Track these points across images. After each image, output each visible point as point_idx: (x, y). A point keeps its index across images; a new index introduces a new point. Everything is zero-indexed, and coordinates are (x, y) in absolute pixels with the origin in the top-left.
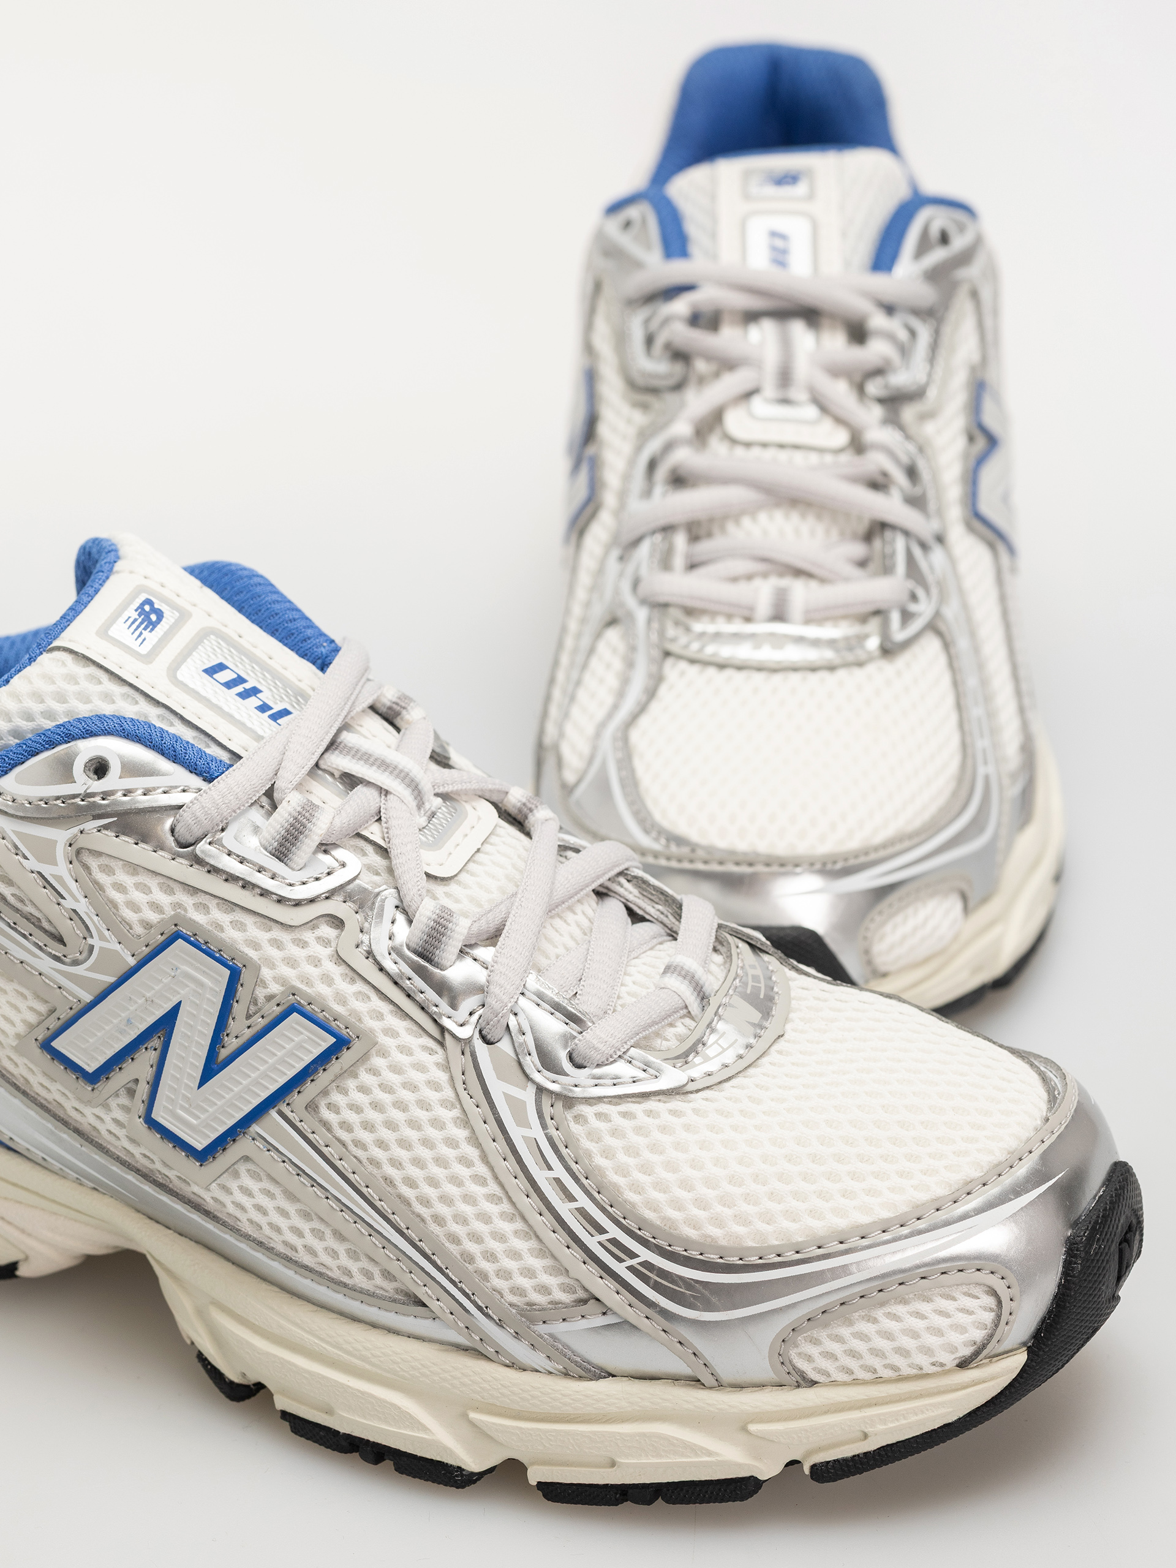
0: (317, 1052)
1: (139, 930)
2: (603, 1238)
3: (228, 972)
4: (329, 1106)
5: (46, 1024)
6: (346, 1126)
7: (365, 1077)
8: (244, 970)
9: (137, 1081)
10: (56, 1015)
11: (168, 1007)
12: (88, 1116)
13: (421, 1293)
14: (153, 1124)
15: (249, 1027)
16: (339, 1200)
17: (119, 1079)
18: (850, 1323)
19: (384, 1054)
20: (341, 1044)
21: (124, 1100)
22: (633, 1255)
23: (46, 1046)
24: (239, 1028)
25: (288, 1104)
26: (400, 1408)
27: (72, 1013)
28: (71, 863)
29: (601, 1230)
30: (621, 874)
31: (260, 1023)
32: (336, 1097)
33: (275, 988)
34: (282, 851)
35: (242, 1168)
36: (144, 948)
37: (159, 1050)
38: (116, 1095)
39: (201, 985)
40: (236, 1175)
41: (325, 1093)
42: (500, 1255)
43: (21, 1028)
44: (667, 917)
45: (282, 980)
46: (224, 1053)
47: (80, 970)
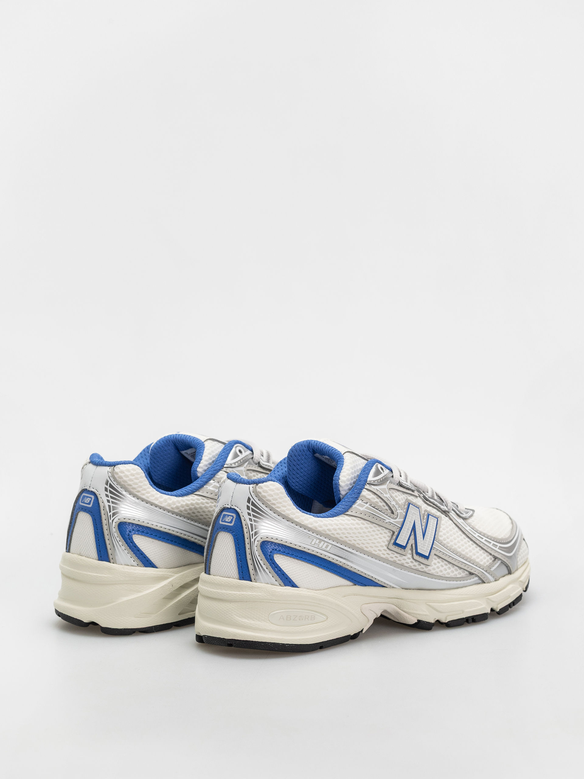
1: (403, 506)
2: (492, 544)
3: (418, 509)
5: (393, 538)
7: (443, 527)
9: (412, 545)
10: (395, 534)
11: (413, 523)
12: (402, 560)
14: (417, 553)
19: (443, 520)
20: (437, 520)
21: (411, 551)
22: (497, 546)
23: (395, 544)
24: (423, 523)
27: (398, 532)
28: (389, 493)
29: (490, 543)
31: (425, 521)
32: (440, 534)
35: (434, 558)
36: (405, 510)
37: (414, 535)
38: (409, 551)
39: (416, 514)
40: (433, 561)
43: (388, 542)
46: (424, 531)
47: (397, 520)
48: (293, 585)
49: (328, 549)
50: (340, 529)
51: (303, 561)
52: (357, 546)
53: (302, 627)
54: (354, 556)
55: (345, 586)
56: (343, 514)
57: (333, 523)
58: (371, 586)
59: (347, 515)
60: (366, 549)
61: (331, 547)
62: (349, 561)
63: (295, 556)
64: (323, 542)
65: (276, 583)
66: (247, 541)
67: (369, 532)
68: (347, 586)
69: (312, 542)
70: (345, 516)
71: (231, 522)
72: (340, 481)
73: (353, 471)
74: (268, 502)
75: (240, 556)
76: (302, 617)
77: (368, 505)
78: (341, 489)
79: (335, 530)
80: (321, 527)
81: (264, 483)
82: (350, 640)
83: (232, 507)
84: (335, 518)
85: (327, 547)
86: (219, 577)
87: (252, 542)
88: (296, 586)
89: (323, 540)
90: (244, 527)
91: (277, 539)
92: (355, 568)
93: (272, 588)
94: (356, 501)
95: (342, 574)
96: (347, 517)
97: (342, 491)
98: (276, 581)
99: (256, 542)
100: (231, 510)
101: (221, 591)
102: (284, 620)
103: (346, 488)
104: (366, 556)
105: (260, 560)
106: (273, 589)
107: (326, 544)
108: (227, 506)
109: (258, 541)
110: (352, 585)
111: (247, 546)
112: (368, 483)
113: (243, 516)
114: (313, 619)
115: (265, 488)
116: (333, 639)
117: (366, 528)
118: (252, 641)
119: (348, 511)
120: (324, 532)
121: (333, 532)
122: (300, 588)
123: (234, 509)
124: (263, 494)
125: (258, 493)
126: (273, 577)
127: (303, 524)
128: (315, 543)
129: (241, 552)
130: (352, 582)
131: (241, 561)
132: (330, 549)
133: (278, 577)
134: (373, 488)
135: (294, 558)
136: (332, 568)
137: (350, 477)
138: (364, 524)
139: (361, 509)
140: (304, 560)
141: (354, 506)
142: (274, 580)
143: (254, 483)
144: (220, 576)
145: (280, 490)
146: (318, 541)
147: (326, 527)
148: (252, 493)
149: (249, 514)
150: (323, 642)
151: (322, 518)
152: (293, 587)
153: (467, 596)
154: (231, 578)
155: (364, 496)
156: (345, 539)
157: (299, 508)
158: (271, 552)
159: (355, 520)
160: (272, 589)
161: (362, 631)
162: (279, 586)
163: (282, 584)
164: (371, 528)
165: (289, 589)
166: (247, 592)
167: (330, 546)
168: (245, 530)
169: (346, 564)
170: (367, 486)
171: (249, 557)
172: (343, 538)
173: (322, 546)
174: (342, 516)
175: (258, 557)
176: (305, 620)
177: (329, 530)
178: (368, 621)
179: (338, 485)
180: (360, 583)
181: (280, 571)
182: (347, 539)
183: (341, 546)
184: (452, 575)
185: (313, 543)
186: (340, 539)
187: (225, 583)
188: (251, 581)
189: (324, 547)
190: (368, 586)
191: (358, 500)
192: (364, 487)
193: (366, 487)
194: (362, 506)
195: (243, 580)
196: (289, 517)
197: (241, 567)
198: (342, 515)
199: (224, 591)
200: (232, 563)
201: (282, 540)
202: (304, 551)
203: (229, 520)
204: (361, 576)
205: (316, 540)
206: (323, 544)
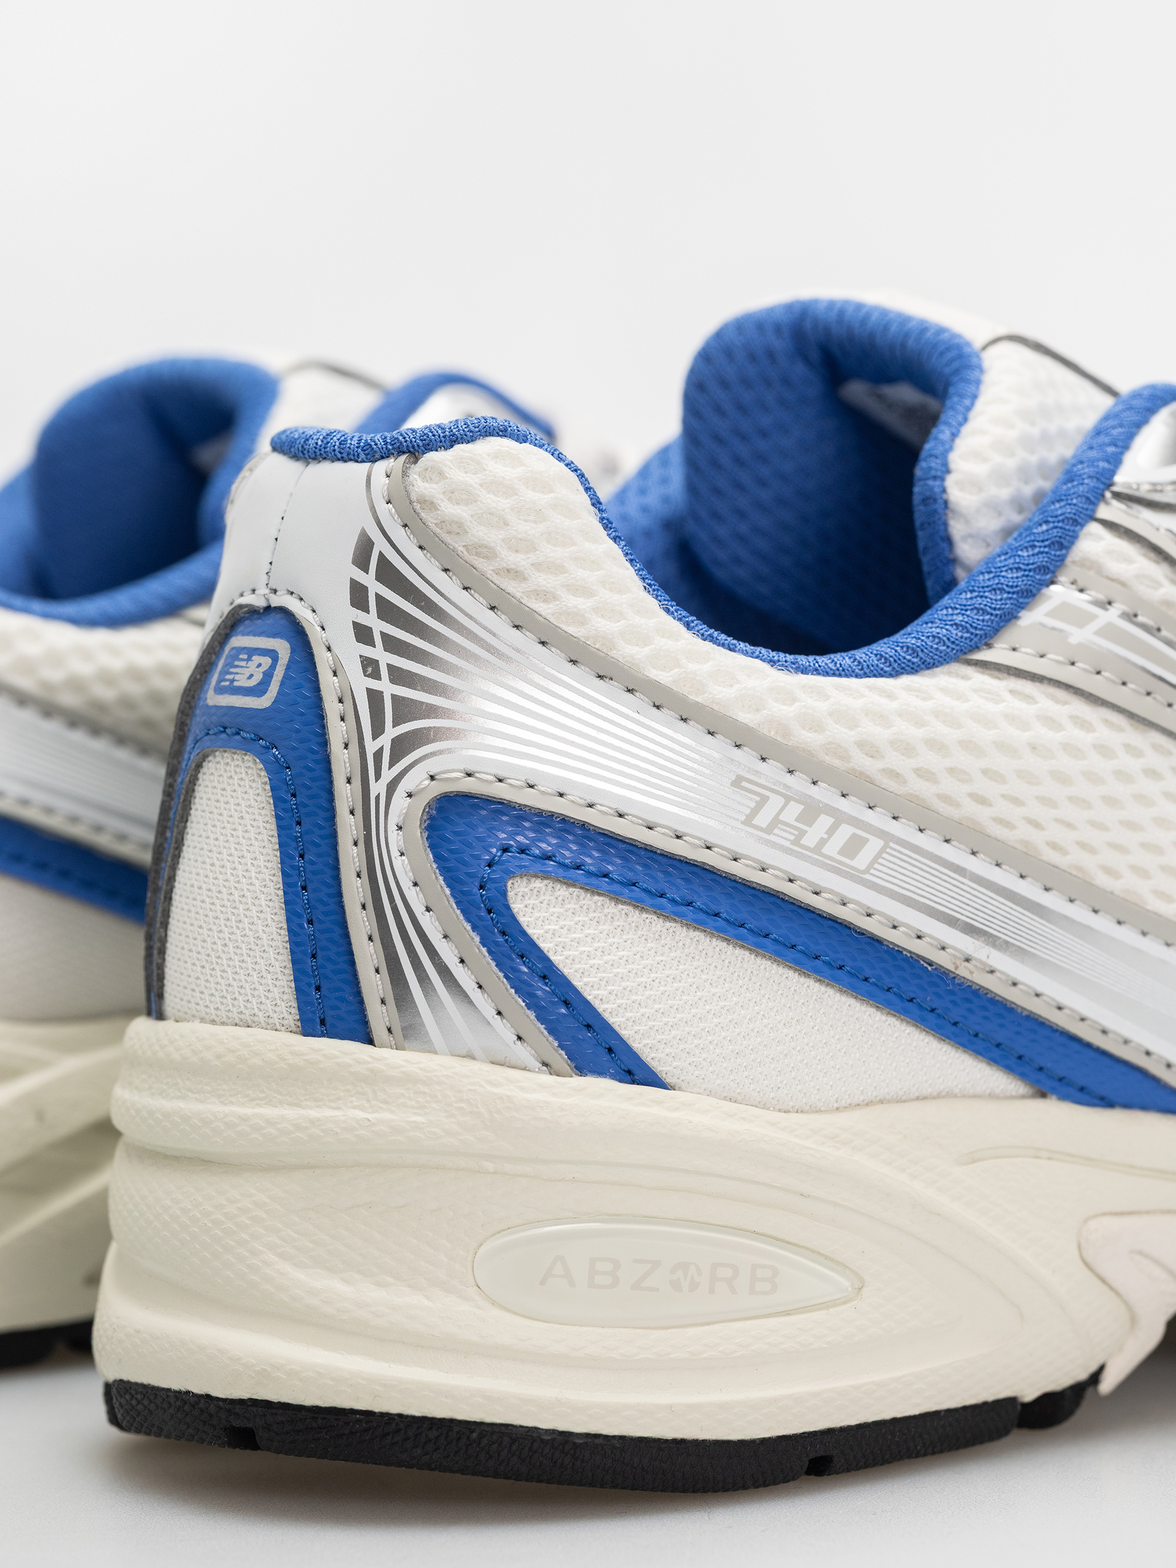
48: (629, 1072)
49: (861, 861)
50: (936, 745)
51: (697, 924)
52: (1050, 856)
53: (691, 1331)
55: (975, 1096)
56: (956, 659)
57: (894, 705)
58: (1144, 1107)
59: (984, 665)
60: (1103, 880)
61: (883, 850)
62: (1004, 946)
63: (645, 890)
64: (824, 822)
65: (523, 1053)
66: (345, 795)
67: (1121, 775)
68: (992, 1096)
69: (755, 812)
70: (969, 671)
71: (259, 690)
72: (950, 482)
73: (1035, 431)
74: (479, 562)
75: (304, 888)
76: (693, 1269)
77: (1112, 615)
78: (957, 529)
79: (907, 748)
80: (817, 726)
81: (457, 447)
82: (1017, 1435)
83: (276, 601)
84: (906, 680)
85: (853, 847)
86: (197, 1026)
87: (378, 798)
88: (652, 1080)
89: (826, 807)
90: (332, 708)
91: (532, 787)
92: (1040, 990)
93: (490, 1083)
94: (1045, 591)
95: (955, 1024)
96: (981, 679)
97: (965, 538)
98: (520, 1038)
99: (400, 801)
100: (271, 620)
101: (201, 1107)
102: (574, 1286)
103: (990, 524)
104: (1103, 924)
105: (418, 909)
106: (495, 1090)
107: (846, 831)
108: (249, 599)
109: (410, 795)
110: (1023, 1097)
111: (348, 827)
112: (1117, 496)
113: (329, 649)
114: (767, 1286)
115: (457, 475)
116: (899, 1415)
117: (1104, 750)
118: (368, 1414)
119: (989, 646)
120: (836, 763)
121: (895, 760)
122: (680, 1089)
123: (283, 611)
124: (448, 509)
125: (418, 507)
126: (499, 1013)
127: (699, 699)
128: (776, 822)
129: (312, 863)
130: (1023, 1076)
131: (310, 922)
132: (875, 860)
133: (532, 1015)
134: (1143, 521)
135: (638, 904)
136: (888, 982)
137: (1011, 463)
139: (1078, 636)
140: (702, 916)
141: (1028, 618)
142: (505, 1031)
143: (401, 452)
144: (202, 1020)
145: (551, 491)
146: (796, 808)
147: (851, 729)
148: (385, 511)
149: (363, 634)
150: (830, 1432)
151: (826, 674)
152: (633, 1082)
154: (258, 1025)
155: (1089, 564)
156: (970, 810)
157: (684, 613)
158: (490, 866)
159: (1029, 699)
160: (489, 1088)
161: (1095, 1378)
162: (540, 1071)
163: (560, 1059)
164: (1136, 752)
165: (603, 1096)
166: (338, 1108)
167: (875, 844)
168: (337, 732)
169: (980, 961)
170: (1110, 510)
171: (354, 891)
172: (957, 805)
173: (822, 842)
174: (949, 674)
175: (412, 894)
176: (712, 1291)
177: (871, 750)
178: (1133, 1320)
179: (939, 505)
180: (1070, 1084)
181: (544, 977)
182: (982, 815)
183: (948, 852)
185: (763, 820)
186: (941, 810)
187: (219, 1057)
188: (370, 1042)
189: (832, 848)
190: (1127, 1105)
191: (1053, 582)
192: (1094, 511)
193: (1103, 512)
194: (1081, 619)
195: (322, 1035)
196: (613, 653)
197: (314, 956)
198: (955, 667)
199: (214, 1108)
200: (261, 934)
201: (561, 795)
202: (703, 867)
203: (251, 676)
204: (1076, 1046)
205: (783, 800)
206: (831, 831)
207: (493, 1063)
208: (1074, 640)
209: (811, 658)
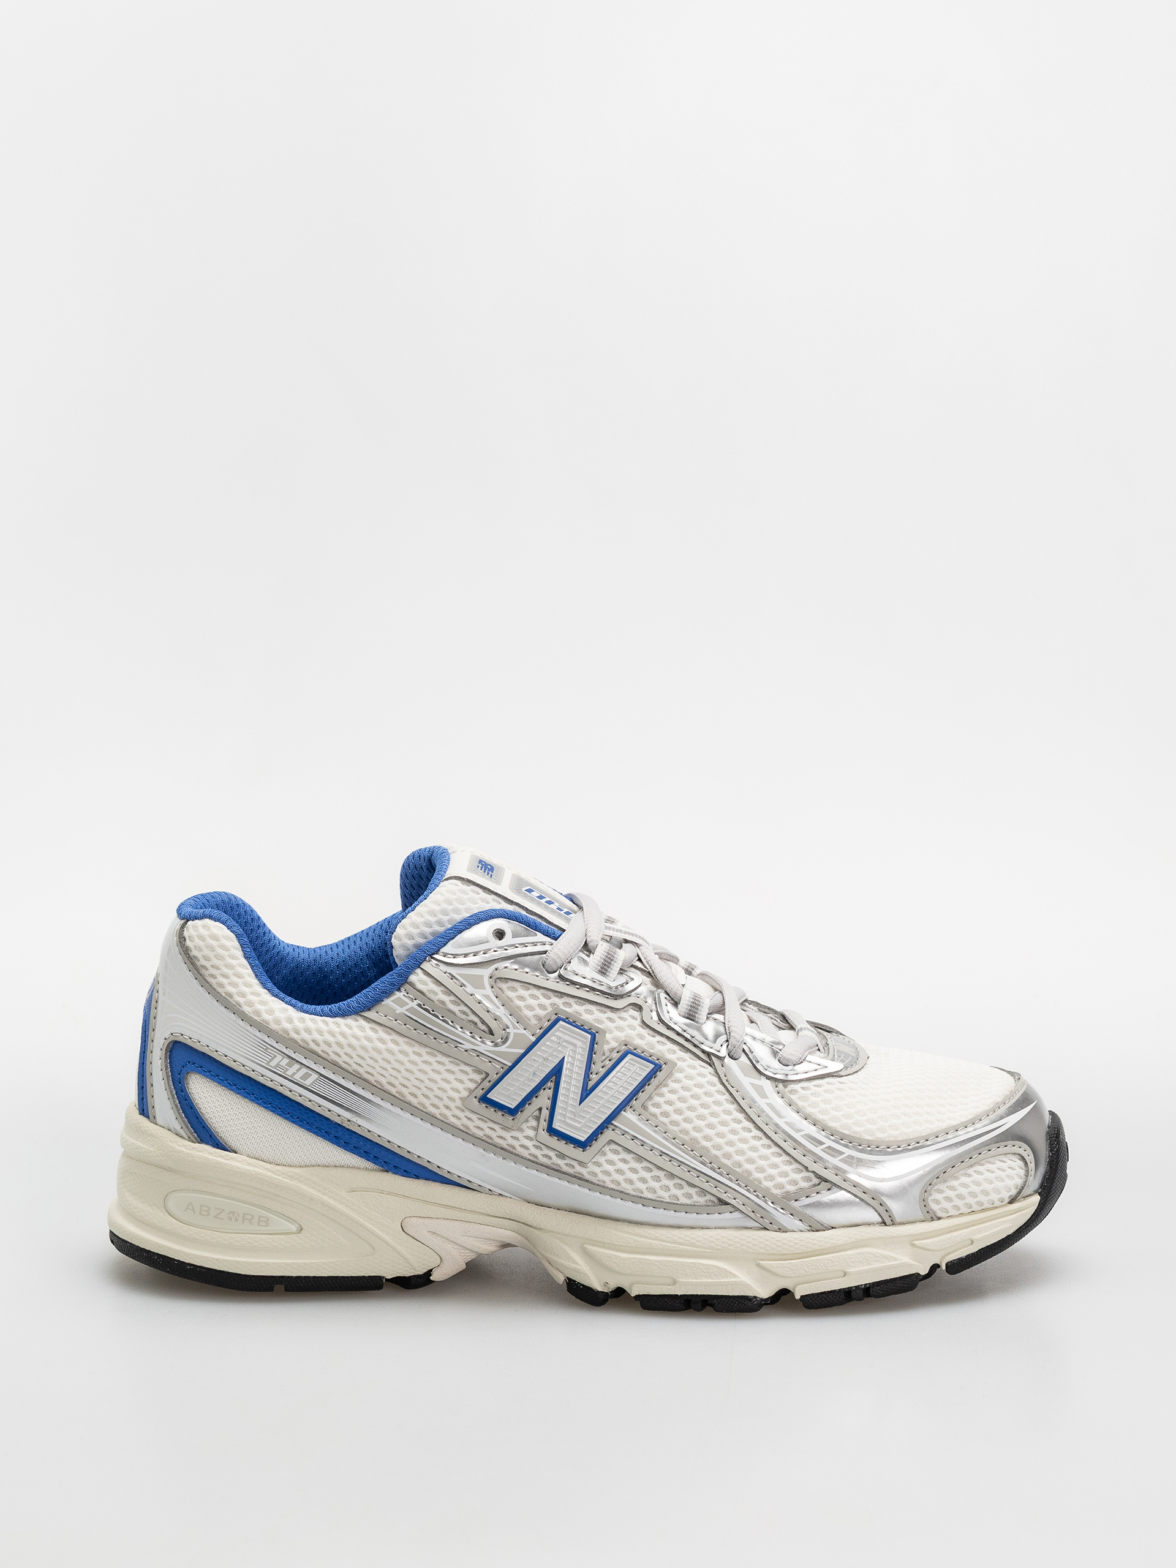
0: (644, 1074)
1: (534, 1022)
2: (823, 1146)
3: (590, 1036)
4: (654, 1105)
5: (481, 1086)
6: (666, 1114)
7: (673, 1085)
8: (597, 1034)
9: (540, 1109)
10: (488, 1079)
11: (557, 1061)
12: (507, 1139)
13: (724, 1197)
14: (552, 1131)
15: (603, 1067)
16: (668, 1155)
17: (530, 1110)
18: (957, 1178)
19: (681, 1071)
20: (658, 1068)
21: (534, 1123)
22: (842, 1153)
23: (484, 1099)
24: (598, 1069)
25: (631, 1107)
26: (718, 1267)
27: (499, 1075)
28: (492, 987)
29: (821, 1143)
30: (744, 1001)
31: (609, 1064)
32: (657, 1099)
33: (614, 1044)
34: (603, 970)
35: (607, 1149)
36: (538, 1031)
37: (552, 1089)
38: (527, 1121)
39: (575, 1046)
40: (605, 1154)
41: (650, 1098)
42: (766, 1168)
43: (465, 1094)
44: (775, 1020)
45: (615, 1039)
46: (591, 1084)
47: (503, 1048)
48: (217, 1144)
49: (308, 1082)
52: (388, 1088)
53: (231, 1235)
54: (373, 1108)
56: (356, 1014)
59: (365, 1018)
61: (317, 1079)
62: (363, 1117)
63: (230, 1083)
64: (297, 1066)
65: (182, 1132)
66: (152, 1035)
67: (414, 1062)
69: (271, 1060)
70: (359, 1019)
74: (195, 962)
76: (236, 1214)
77: (414, 1004)
79: (328, 1044)
80: (299, 1032)
84: (336, 1019)
85: (305, 1077)
88: (223, 1148)
89: (297, 1061)
92: (379, 1134)
93: (175, 1142)
94: (395, 992)
96: (362, 1022)
98: (182, 1128)
102: (194, 1213)
107: (304, 1070)
111: (150, 1046)
112: (434, 958)
114: (264, 1224)
117: (405, 1053)
119: (369, 1010)
120: (303, 1045)
121: (325, 1048)
126: (177, 1118)
127: (258, 1019)
128: (278, 1065)
130: (376, 1164)
132: (314, 1082)
133: (187, 1120)
134: (441, 970)
135: (228, 1087)
136: (316, 1125)
138: (396, 1043)
139: (400, 1010)
140: (247, 1095)
141: (386, 1002)
142: (178, 1124)
146: (286, 1061)
147: (310, 1035)
152: (217, 1148)
153: (694, 1249)
155: (414, 985)
158: (185, 1068)
159: (376, 1032)
160: (170, 1143)
161: (429, 1273)
162: (187, 1140)
163: (193, 1137)
165: (206, 1152)
167: (315, 1076)
168: (153, 1012)
169: (354, 1122)
171: (149, 1069)
172: (351, 1066)
173: (294, 1074)
174: (352, 1018)
175: (160, 1073)
176: (243, 1222)
177: (318, 1042)
178: (439, 1256)
180: (400, 1168)
183: (343, 1082)
184: (665, 1196)
185: (273, 1063)
186: (342, 1066)
188: (149, 1120)
189: (298, 1077)
190: (425, 1179)
191: (399, 989)
192: (423, 965)
193: (426, 966)
194: (404, 1004)
198: (353, 1016)
201: (208, 1047)
202: (249, 1078)
205: (282, 1058)
206: (298, 1070)
207: (176, 1134)
208: (397, 1012)
209: (314, 1006)
